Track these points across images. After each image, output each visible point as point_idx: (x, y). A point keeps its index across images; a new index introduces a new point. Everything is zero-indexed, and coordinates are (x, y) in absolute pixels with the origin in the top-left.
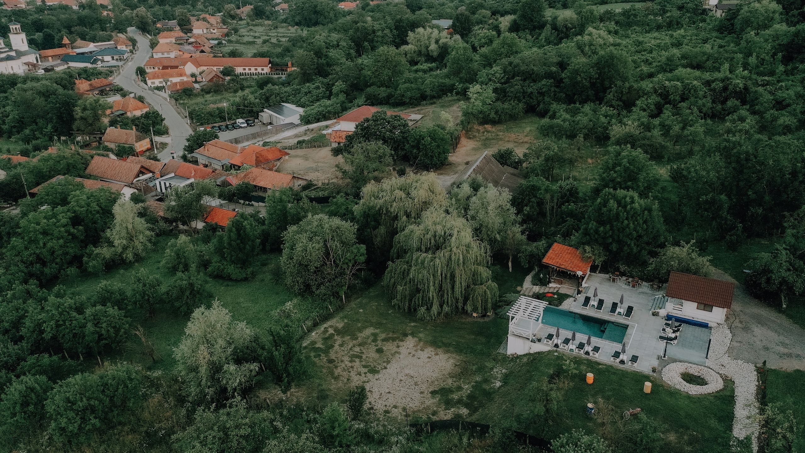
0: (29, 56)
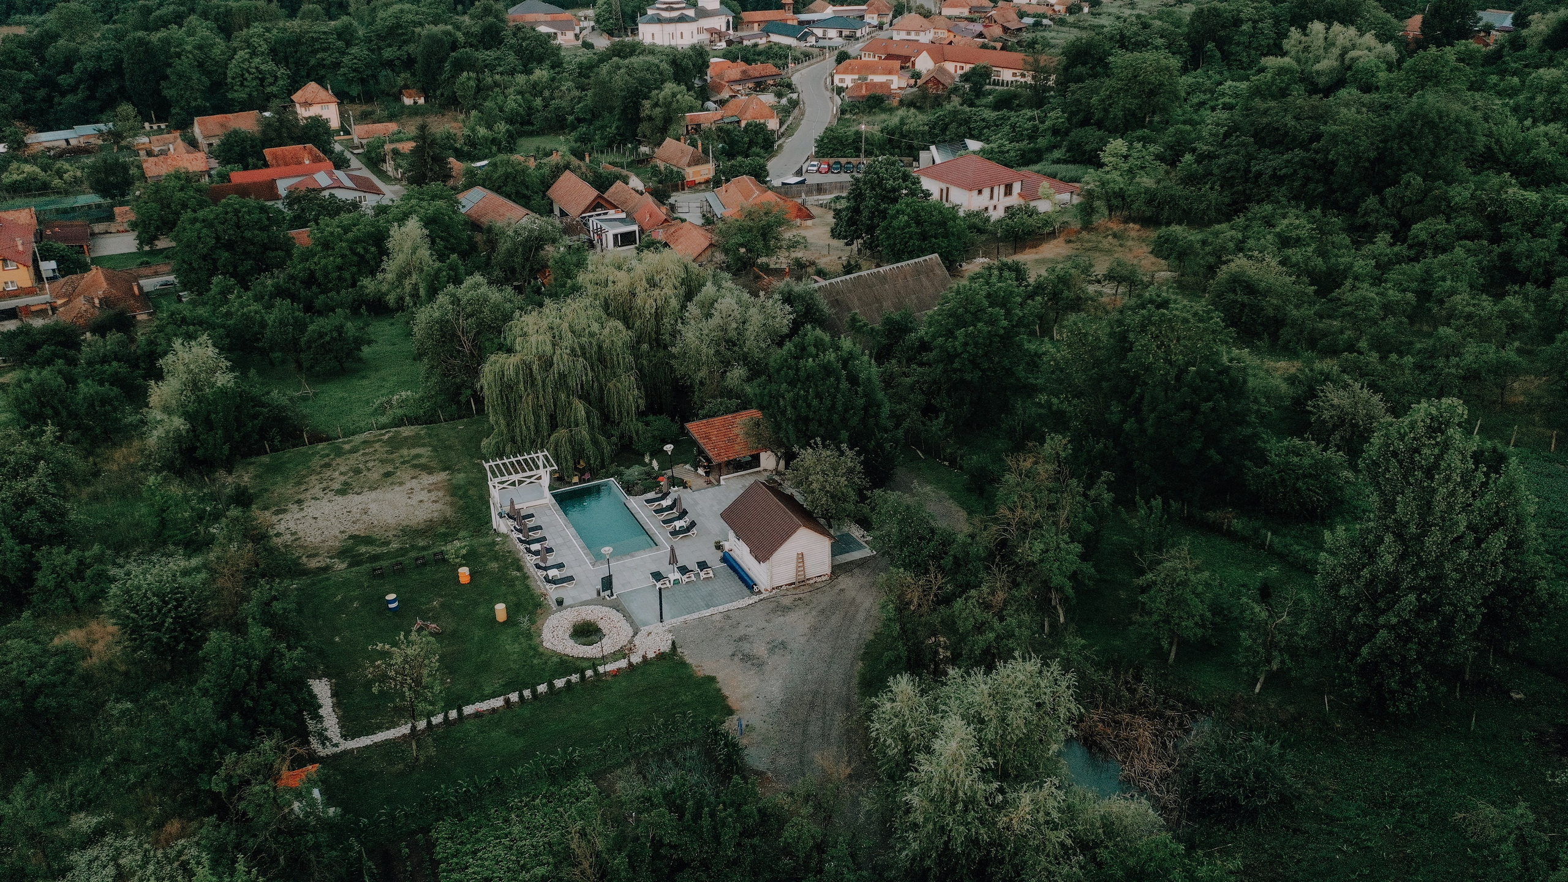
0: (716, 18)
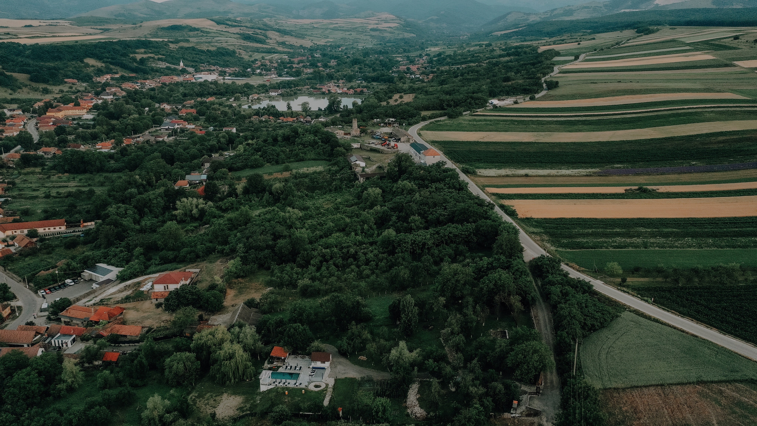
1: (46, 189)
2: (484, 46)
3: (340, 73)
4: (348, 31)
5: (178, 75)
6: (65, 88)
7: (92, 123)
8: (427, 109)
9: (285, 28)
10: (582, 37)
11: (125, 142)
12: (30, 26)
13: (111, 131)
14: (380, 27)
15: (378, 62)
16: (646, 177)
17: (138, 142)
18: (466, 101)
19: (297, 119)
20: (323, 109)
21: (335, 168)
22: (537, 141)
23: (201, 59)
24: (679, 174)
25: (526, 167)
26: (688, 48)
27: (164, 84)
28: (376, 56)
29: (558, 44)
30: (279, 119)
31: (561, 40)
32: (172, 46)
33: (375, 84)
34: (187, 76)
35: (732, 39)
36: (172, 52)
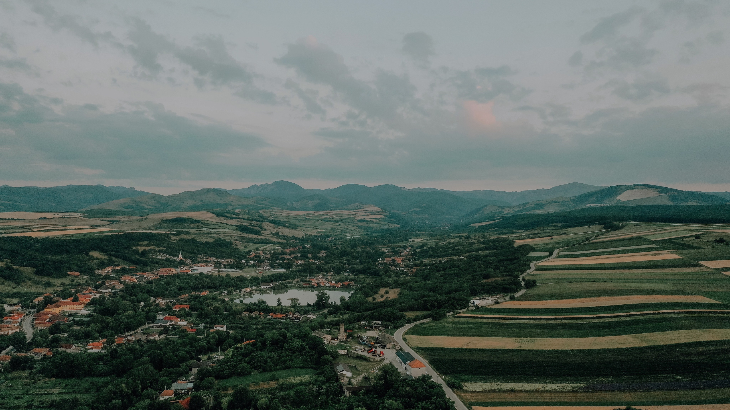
1: (29, 396)
2: (463, 238)
3: (328, 266)
4: (338, 222)
5: (176, 267)
6: (67, 281)
7: (88, 319)
8: (411, 309)
9: (280, 219)
10: (555, 231)
11: (116, 341)
12: (45, 218)
13: (104, 329)
14: (367, 218)
15: (364, 254)
16: (632, 394)
17: (129, 342)
18: (448, 301)
19: (286, 315)
20: (312, 305)
21: (321, 378)
22: (520, 349)
23: (199, 251)
24: (665, 390)
25: (511, 380)
26: (653, 246)
27: (162, 276)
28: (363, 247)
29: (532, 238)
30: (269, 316)
31: (534, 234)
32: (173, 238)
33: (361, 276)
34: (185, 268)
35: (694, 238)
36: (173, 244)
